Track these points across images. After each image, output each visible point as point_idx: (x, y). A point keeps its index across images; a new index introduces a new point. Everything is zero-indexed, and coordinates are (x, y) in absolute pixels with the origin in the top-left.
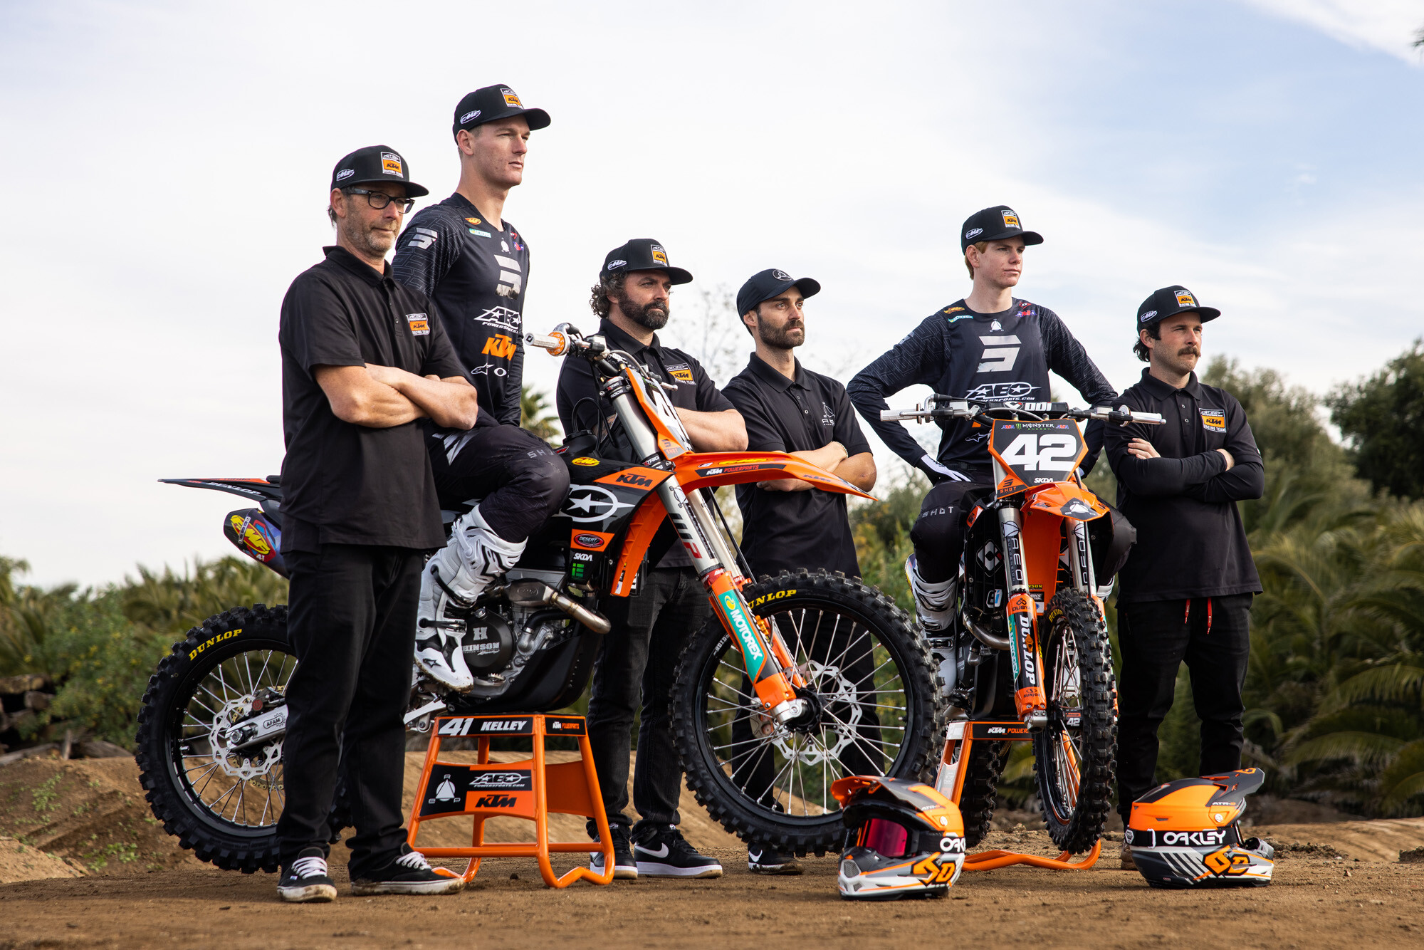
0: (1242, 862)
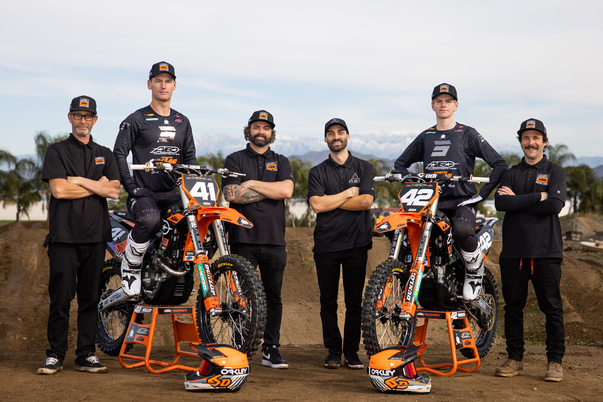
0: (404, 384)
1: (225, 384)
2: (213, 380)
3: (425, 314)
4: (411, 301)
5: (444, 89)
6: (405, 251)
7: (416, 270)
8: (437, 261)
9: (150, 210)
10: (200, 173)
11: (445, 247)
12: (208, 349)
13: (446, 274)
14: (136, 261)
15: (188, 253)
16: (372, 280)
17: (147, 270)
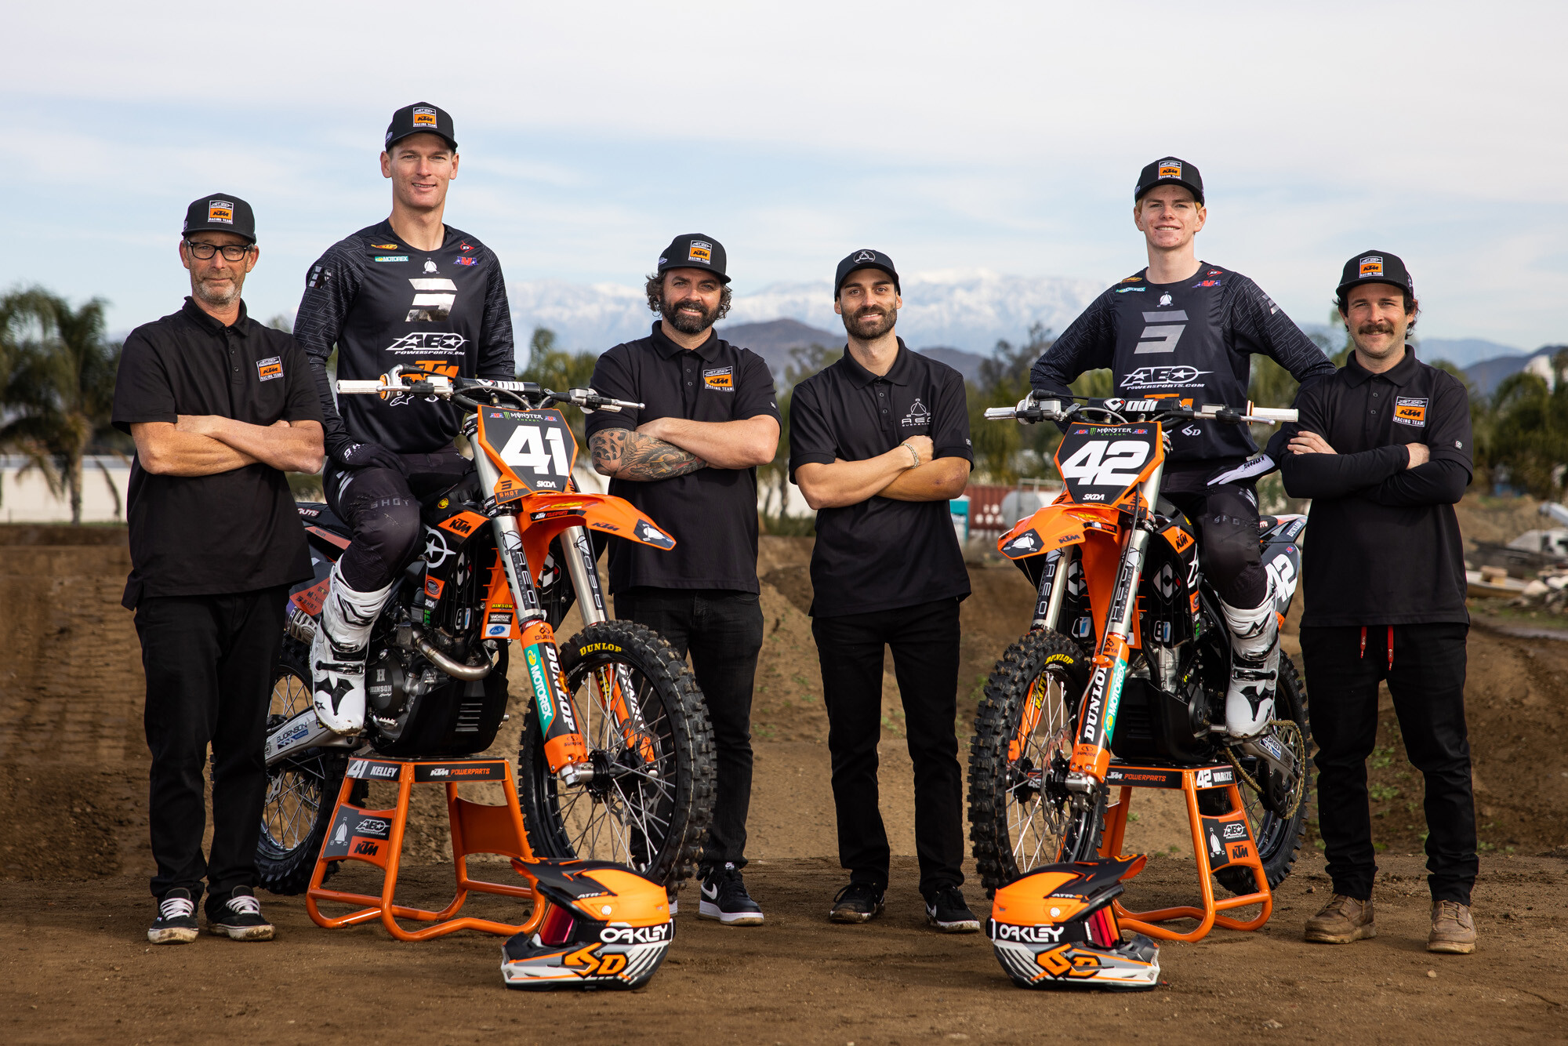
0: (1087, 963)
1: (611, 968)
2: (579, 959)
3: (1127, 776)
4: (1096, 742)
5: (1170, 171)
6: (1074, 608)
7: (1107, 660)
8: (1159, 633)
9: (391, 502)
10: (526, 403)
11: (1182, 595)
12: (565, 874)
13: (1181, 667)
14: (352, 637)
15: (494, 618)
16: (996, 685)
17: (381, 664)
